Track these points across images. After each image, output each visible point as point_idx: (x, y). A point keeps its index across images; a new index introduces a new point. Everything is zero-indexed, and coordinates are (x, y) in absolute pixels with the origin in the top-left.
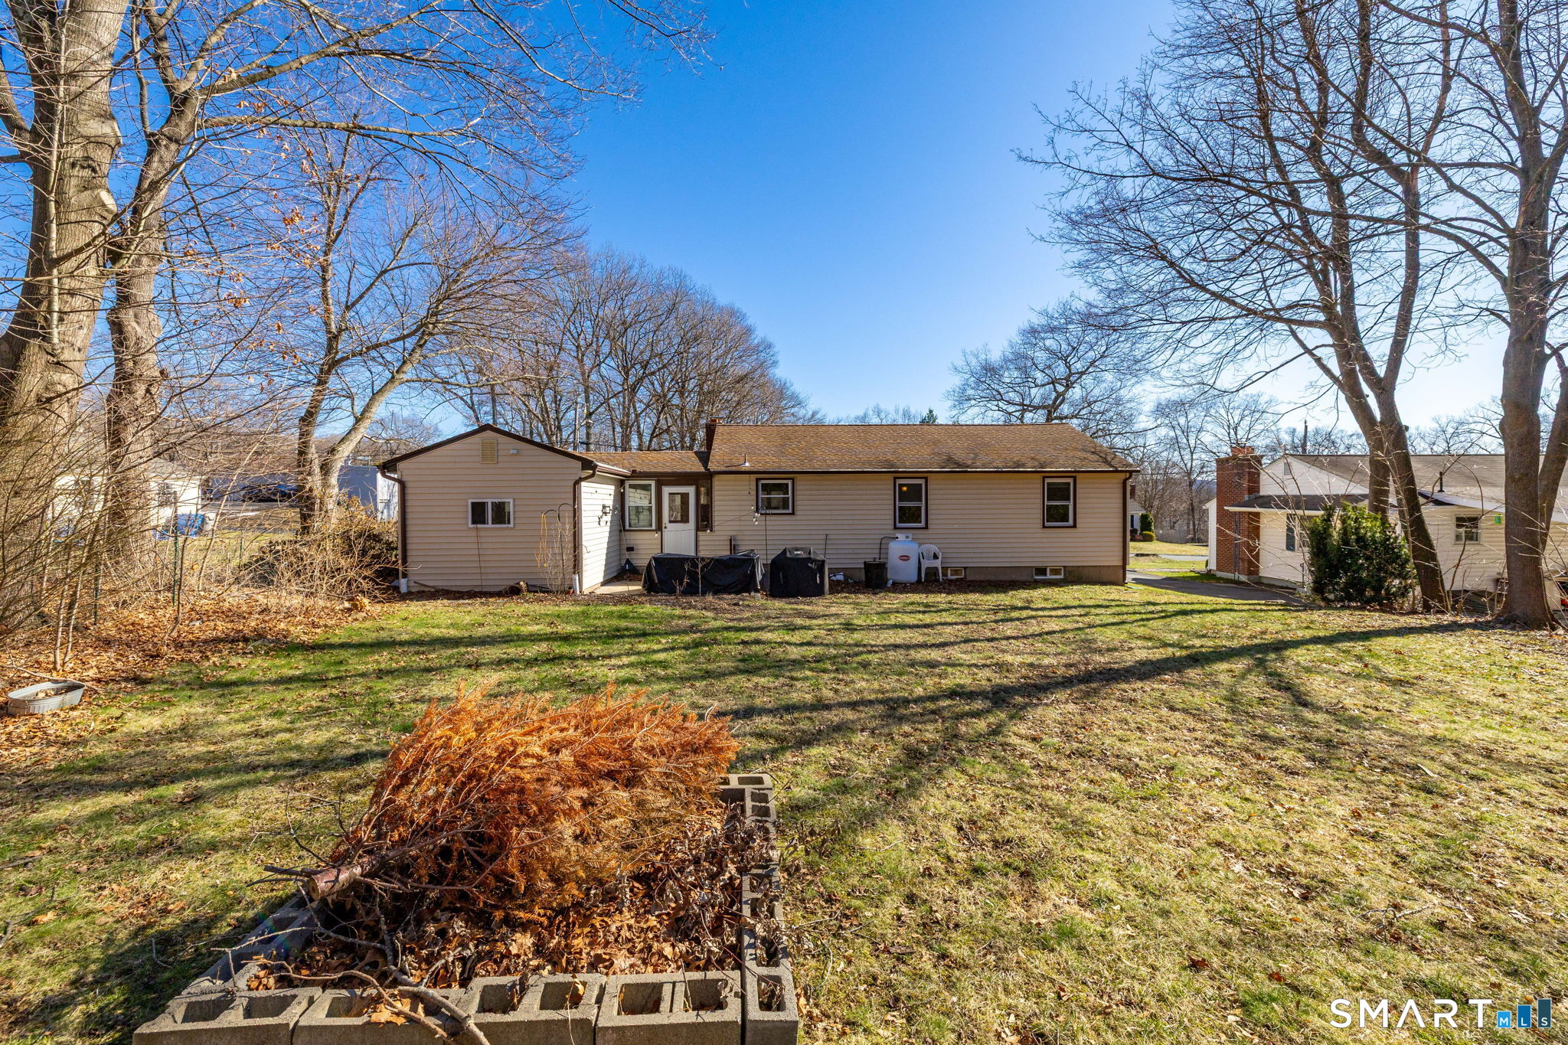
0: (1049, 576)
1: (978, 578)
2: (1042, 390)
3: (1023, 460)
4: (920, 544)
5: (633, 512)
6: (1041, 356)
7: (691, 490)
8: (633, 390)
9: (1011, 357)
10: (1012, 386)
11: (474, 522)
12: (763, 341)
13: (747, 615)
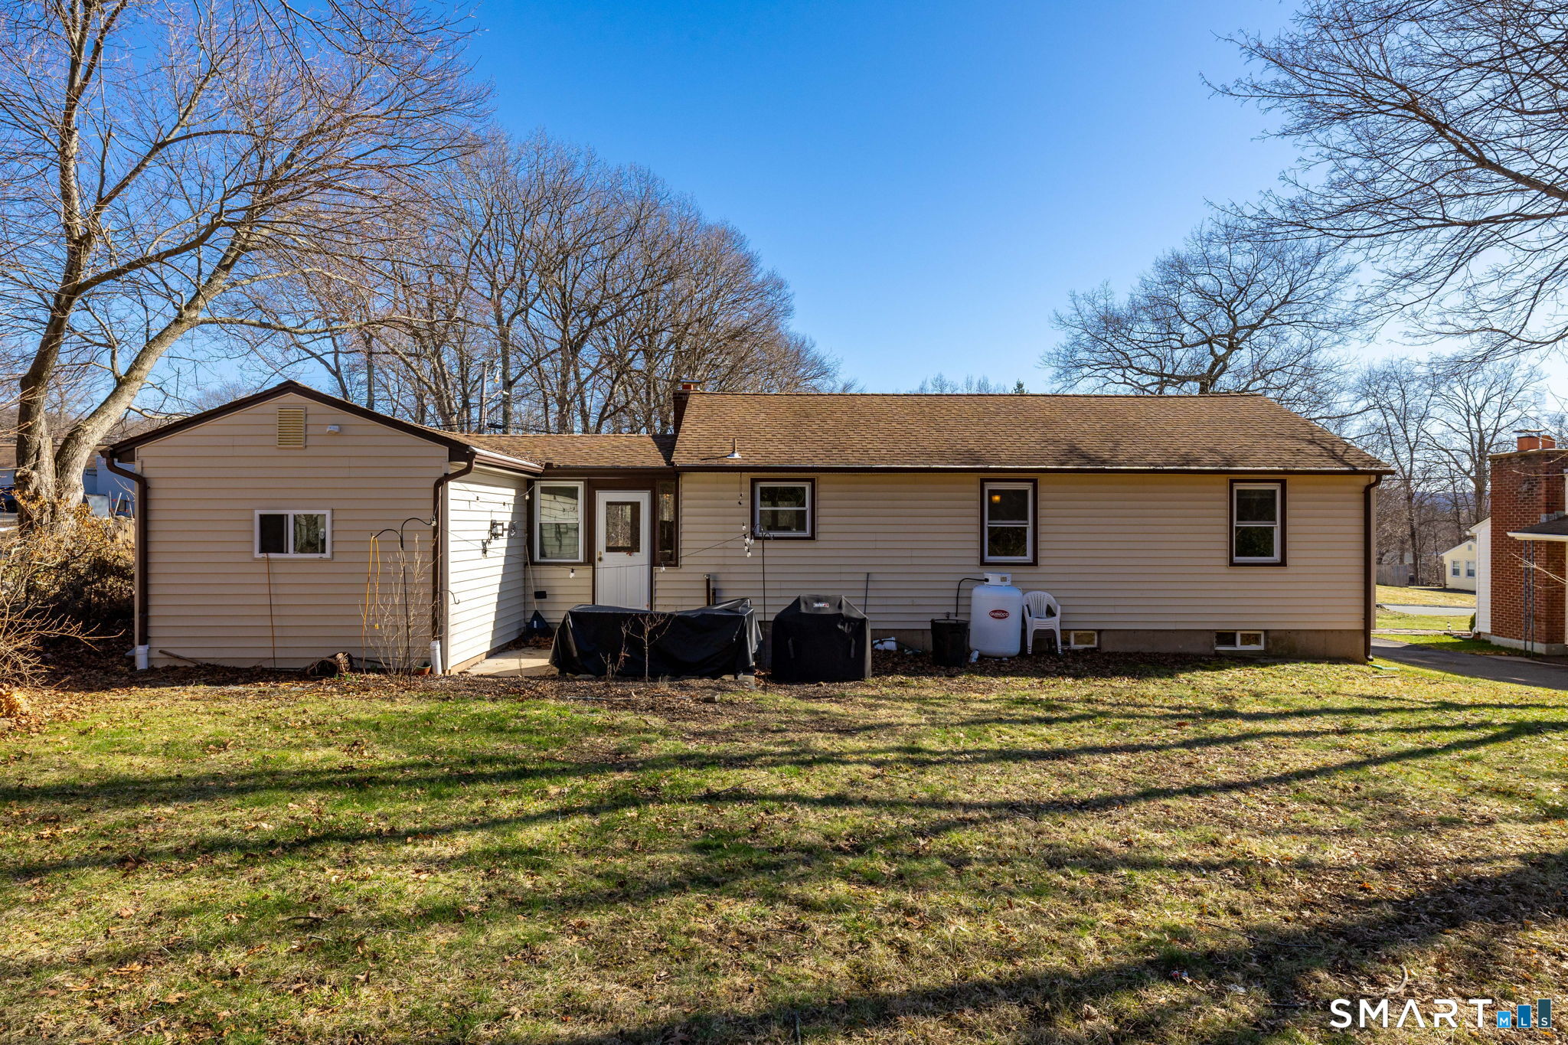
0: (1239, 647)
1: (1120, 648)
2: (1191, 353)
3: (1196, 453)
4: (1025, 591)
5: (550, 535)
6: (1190, 302)
7: (643, 498)
8: (576, 347)
9: (1145, 302)
10: (1144, 347)
11: (263, 550)
12: (771, 276)
13: (727, 723)
